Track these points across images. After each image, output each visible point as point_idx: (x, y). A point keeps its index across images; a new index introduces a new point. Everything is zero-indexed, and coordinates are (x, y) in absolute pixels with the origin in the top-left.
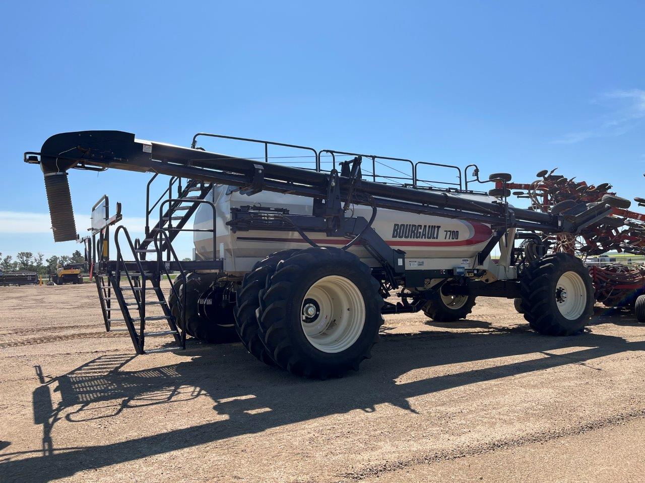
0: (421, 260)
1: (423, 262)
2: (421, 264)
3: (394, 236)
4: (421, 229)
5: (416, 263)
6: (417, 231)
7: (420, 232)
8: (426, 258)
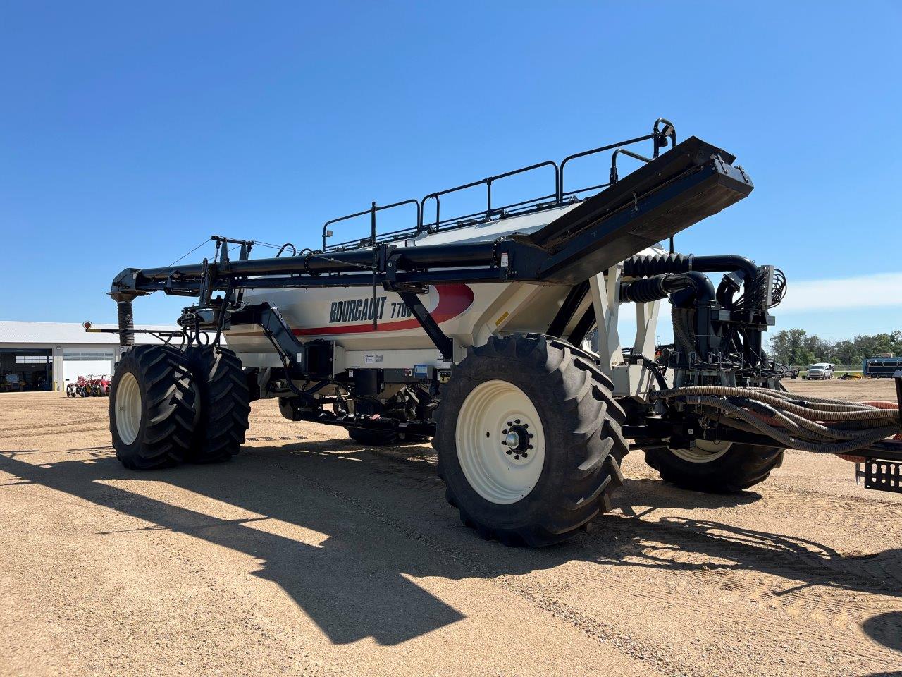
0: (379, 353)
1: (382, 357)
2: (379, 359)
3: (332, 321)
4: (361, 306)
5: (373, 358)
6: (357, 309)
7: (360, 311)
8: (382, 350)
